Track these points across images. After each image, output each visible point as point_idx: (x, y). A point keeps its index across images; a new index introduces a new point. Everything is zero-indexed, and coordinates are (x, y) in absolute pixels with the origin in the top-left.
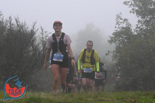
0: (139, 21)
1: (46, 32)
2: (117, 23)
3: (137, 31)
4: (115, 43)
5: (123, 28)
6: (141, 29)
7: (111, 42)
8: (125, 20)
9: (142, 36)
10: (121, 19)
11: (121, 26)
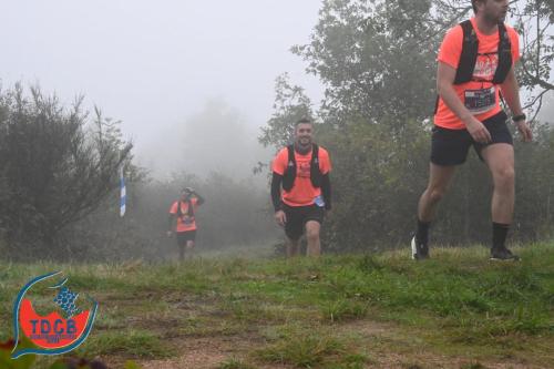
0: (327, 93)
1: (108, 120)
2: (279, 97)
3: (323, 115)
4: (274, 145)
5: (292, 108)
6: (333, 111)
7: (265, 141)
8: (297, 90)
9: (336, 127)
10: (287, 87)
11: (286, 103)
